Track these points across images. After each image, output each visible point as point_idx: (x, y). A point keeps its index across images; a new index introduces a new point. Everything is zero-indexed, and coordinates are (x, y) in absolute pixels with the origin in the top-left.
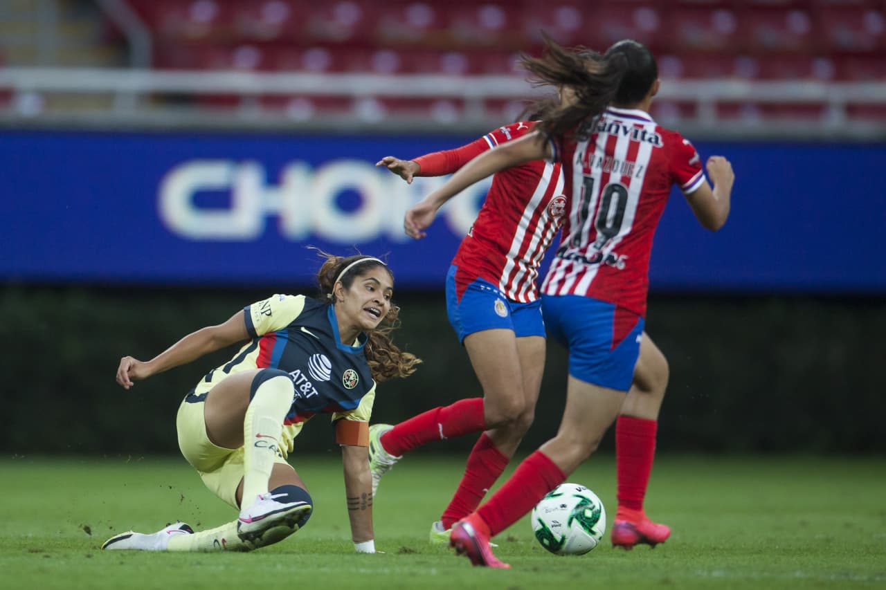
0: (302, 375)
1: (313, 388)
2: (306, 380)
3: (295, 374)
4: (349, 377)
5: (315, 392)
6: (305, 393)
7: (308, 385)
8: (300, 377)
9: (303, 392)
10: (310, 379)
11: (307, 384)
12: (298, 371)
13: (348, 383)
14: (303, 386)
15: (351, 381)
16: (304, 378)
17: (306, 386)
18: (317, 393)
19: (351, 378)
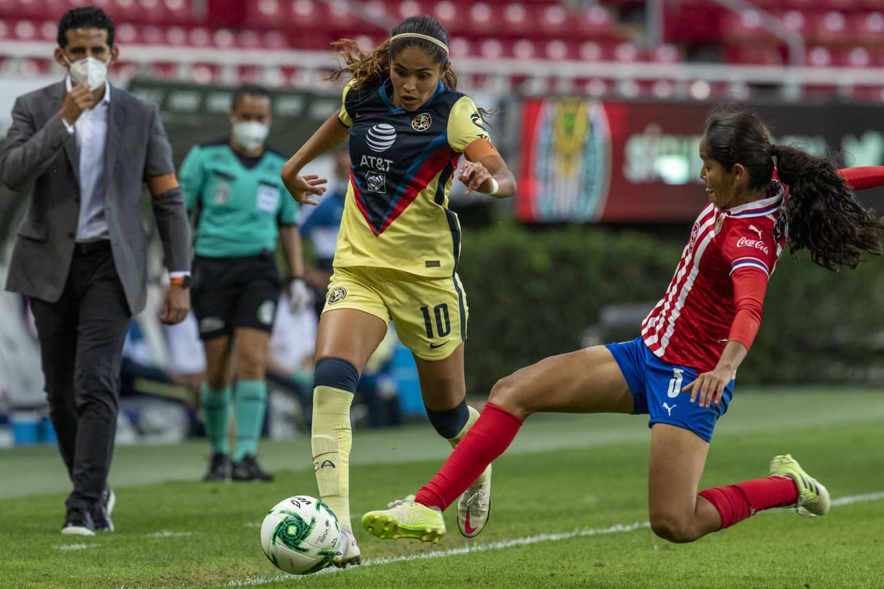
0: (369, 157)
1: (385, 160)
2: (375, 158)
3: (364, 161)
5: (388, 162)
6: (384, 170)
7: (380, 161)
8: (369, 160)
10: (377, 155)
11: (378, 161)
12: (364, 157)
14: (377, 165)
16: (372, 158)
17: (379, 163)
18: (392, 162)
19: (422, 120)
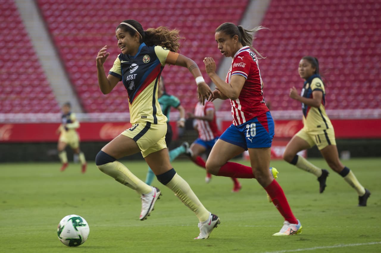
3: (128, 78)
4: (145, 59)
5: (135, 75)
9: (133, 79)
13: (147, 61)
15: (147, 59)
19: (146, 58)
